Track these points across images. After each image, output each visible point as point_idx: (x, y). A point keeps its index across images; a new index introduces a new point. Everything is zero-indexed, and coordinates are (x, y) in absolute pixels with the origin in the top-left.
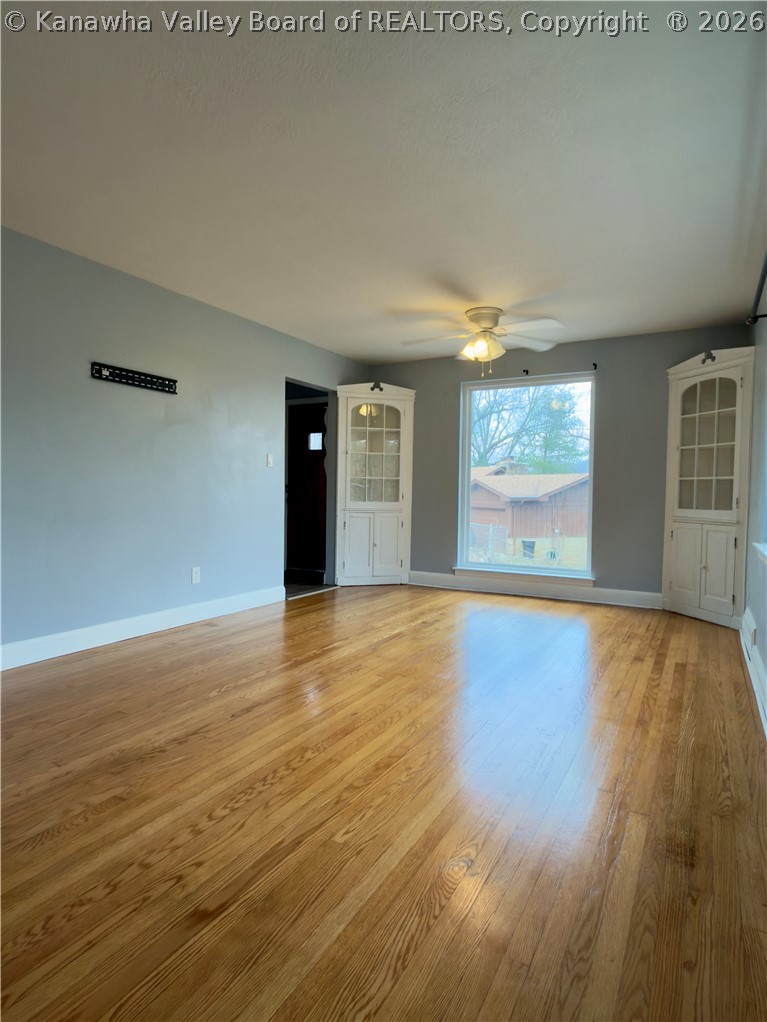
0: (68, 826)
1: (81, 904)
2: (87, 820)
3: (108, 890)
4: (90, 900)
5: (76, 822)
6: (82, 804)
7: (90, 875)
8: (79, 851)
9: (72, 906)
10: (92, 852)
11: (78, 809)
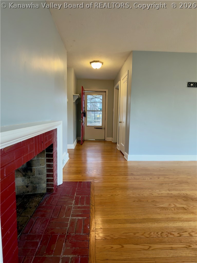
0: (170, 209)
1: (171, 234)
2: (175, 210)
3: (179, 235)
4: (173, 235)
5: (172, 209)
6: (174, 205)
7: (174, 227)
8: (172, 218)
9: (169, 233)
10: (175, 220)
11: (173, 206)
